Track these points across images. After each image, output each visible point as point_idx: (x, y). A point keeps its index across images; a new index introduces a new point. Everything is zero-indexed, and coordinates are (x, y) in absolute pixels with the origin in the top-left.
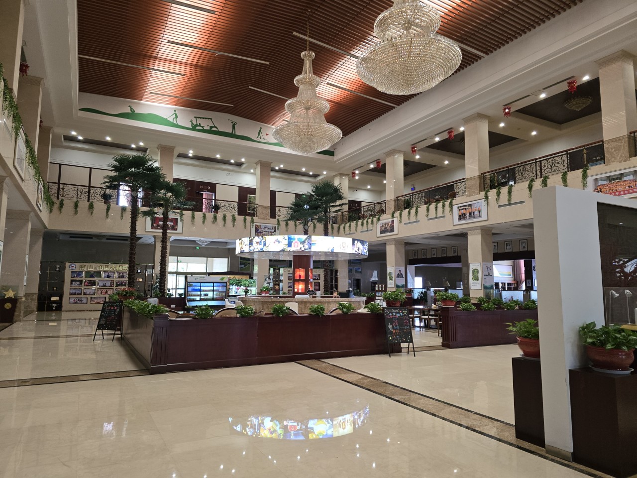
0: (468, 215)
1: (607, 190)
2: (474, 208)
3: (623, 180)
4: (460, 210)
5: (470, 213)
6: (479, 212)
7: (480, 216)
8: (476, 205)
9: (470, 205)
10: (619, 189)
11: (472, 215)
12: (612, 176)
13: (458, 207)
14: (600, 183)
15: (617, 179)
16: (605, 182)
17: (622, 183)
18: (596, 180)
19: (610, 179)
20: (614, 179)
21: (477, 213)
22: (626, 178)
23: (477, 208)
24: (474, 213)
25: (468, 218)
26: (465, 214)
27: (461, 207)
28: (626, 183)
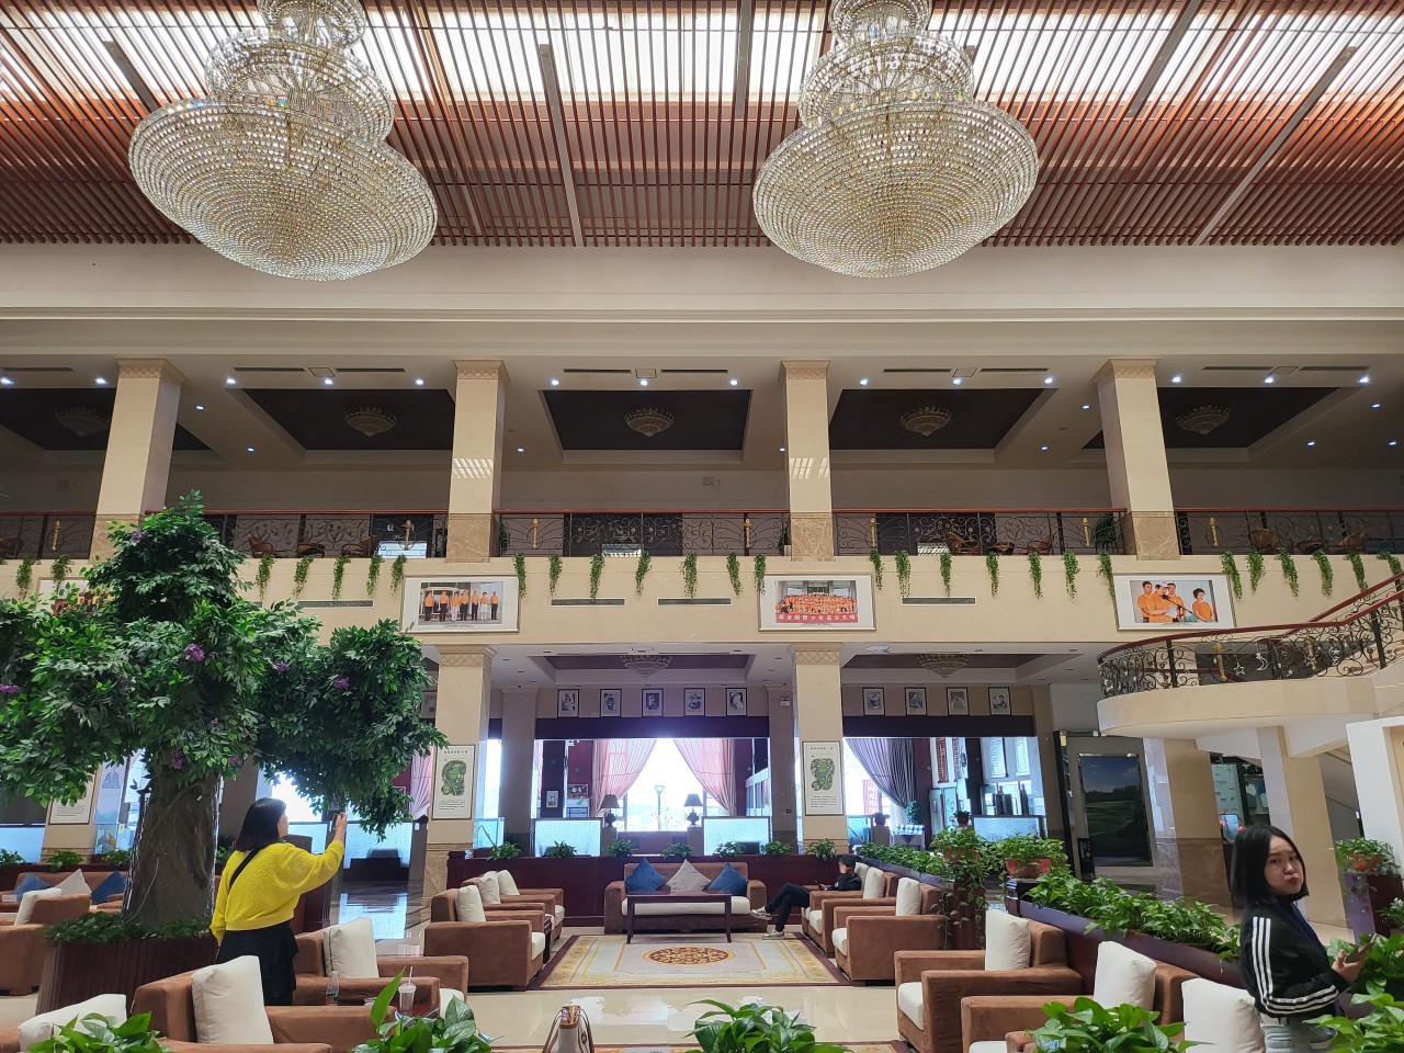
0: (455, 611)
1: (803, 607)
2: (476, 595)
3: (831, 594)
4: (427, 593)
5: (464, 608)
6: (494, 607)
7: (494, 617)
8: (483, 588)
9: (467, 586)
10: (824, 608)
11: (468, 612)
12: (813, 582)
13: (424, 585)
14: (791, 591)
15: (821, 589)
16: (799, 592)
17: (829, 600)
18: (783, 584)
19: (810, 588)
20: (815, 589)
21: (485, 609)
22: (836, 592)
23: (488, 597)
24: (475, 608)
25: (454, 617)
26: (444, 606)
27: (433, 585)
28: (837, 600)
